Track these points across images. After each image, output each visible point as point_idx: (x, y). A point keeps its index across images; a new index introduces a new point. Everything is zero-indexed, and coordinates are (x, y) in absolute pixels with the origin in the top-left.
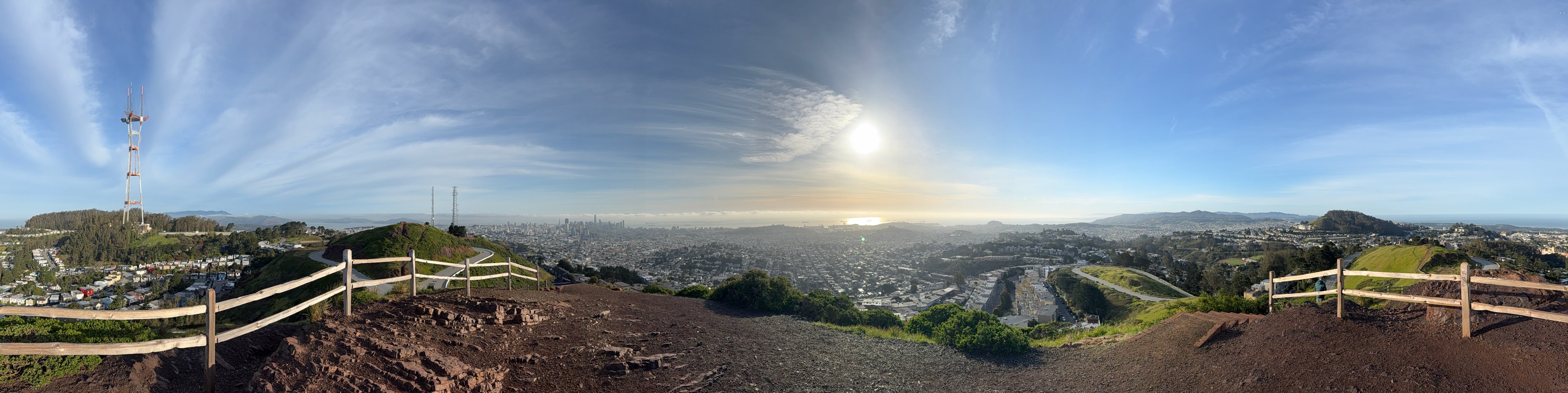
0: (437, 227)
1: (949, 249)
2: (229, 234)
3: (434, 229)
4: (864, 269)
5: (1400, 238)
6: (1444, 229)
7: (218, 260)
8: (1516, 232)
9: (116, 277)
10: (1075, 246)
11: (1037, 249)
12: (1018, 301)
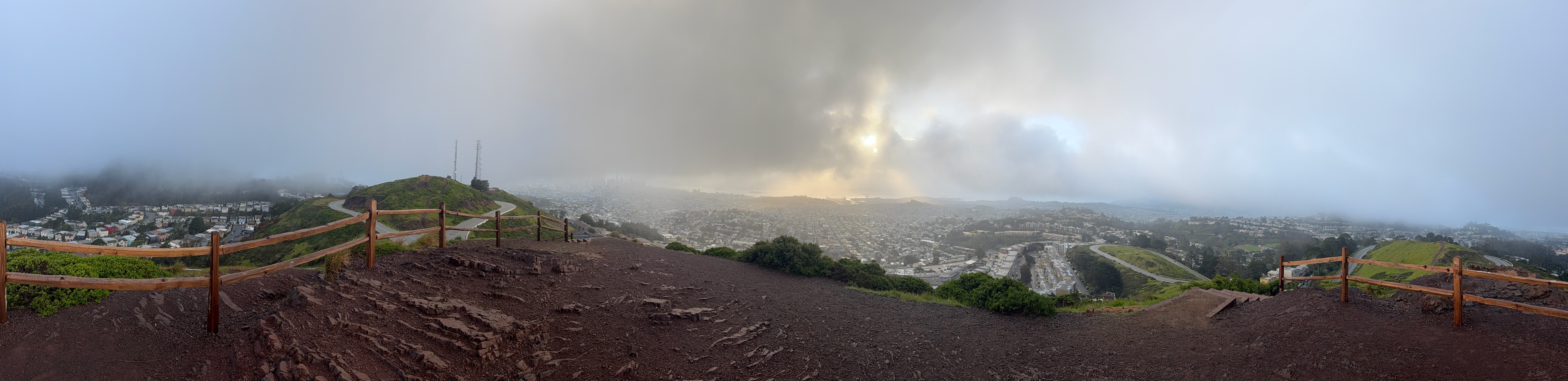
0: (458, 181)
1: (970, 223)
3: (455, 183)
4: (887, 240)
5: (1414, 234)
7: (238, 205)
9: (138, 217)
10: (1093, 224)
11: (1057, 226)
12: (1038, 276)
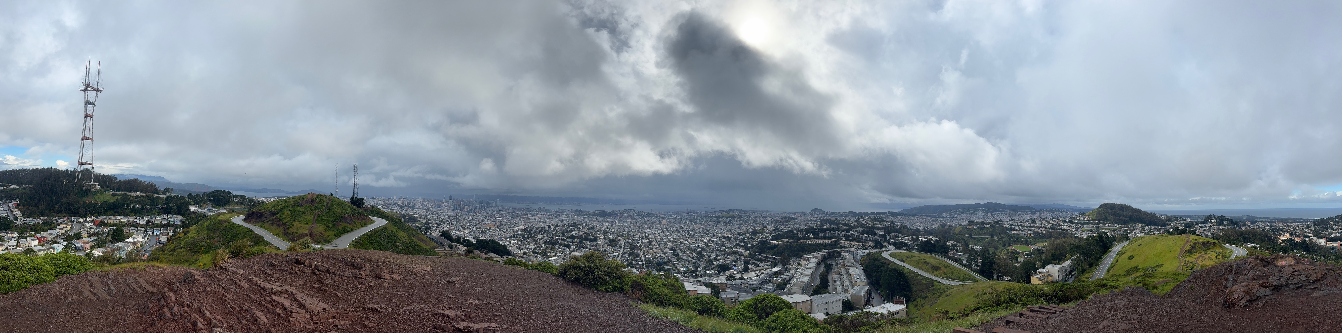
0: (340, 199)
1: (777, 233)
2: (165, 196)
3: (337, 200)
4: (703, 249)
5: (1162, 229)
6: (1200, 220)
7: (154, 218)
8: (1258, 222)
9: (67, 227)
10: (884, 232)
11: (852, 234)
12: (835, 281)
